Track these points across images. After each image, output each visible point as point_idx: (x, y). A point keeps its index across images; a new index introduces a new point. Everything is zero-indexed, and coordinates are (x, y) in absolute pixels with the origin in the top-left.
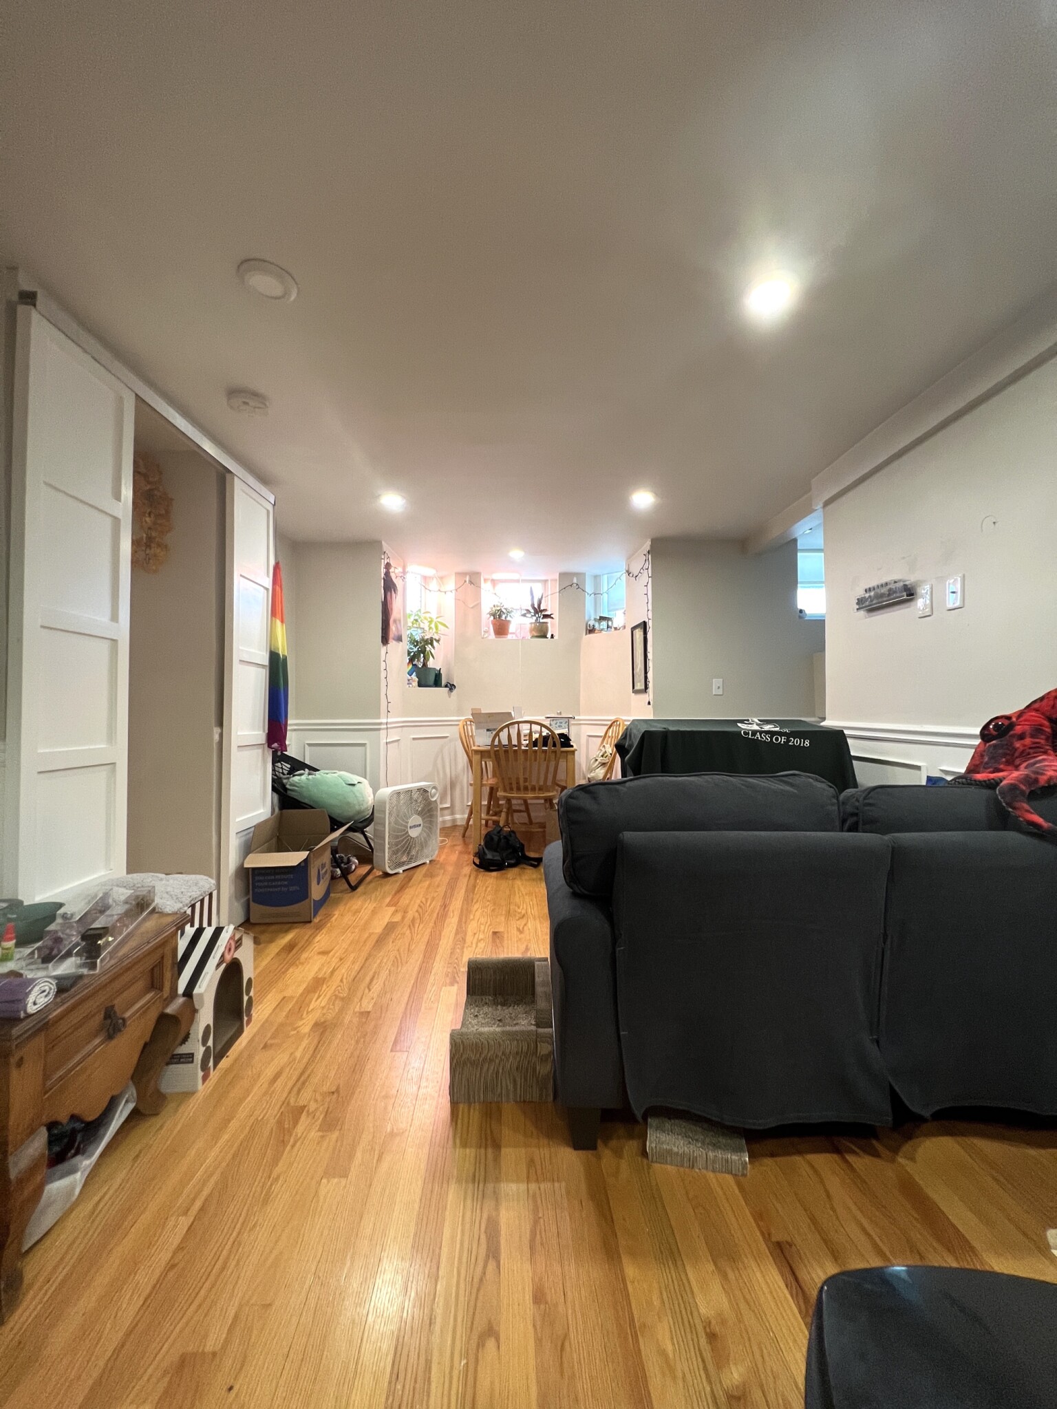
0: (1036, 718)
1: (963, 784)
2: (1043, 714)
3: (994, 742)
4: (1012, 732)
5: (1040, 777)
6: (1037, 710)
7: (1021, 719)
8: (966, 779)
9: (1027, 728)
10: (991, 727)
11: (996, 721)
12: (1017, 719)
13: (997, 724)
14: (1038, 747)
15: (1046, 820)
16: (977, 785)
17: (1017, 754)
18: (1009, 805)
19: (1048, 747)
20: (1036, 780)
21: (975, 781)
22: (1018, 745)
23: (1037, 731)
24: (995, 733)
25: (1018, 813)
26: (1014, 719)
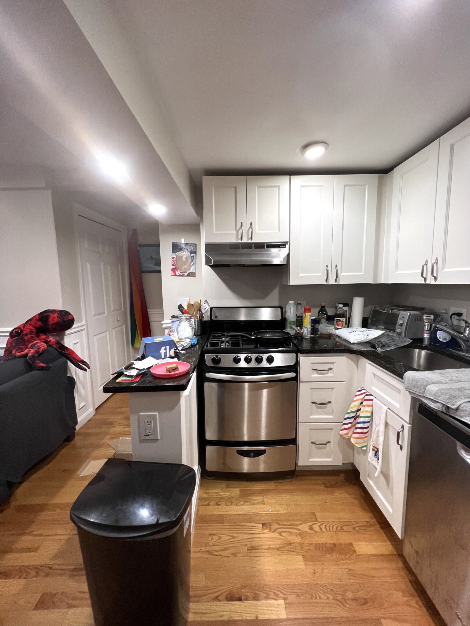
0: (30, 328)
1: (12, 358)
2: (32, 326)
3: (16, 338)
4: (22, 334)
5: (40, 350)
6: (30, 324)
7: (25, 328)
8: (13, 356)
9: (28, 331)
10: (14, 332)
11: (16, 330)
12: (23, 328)
13: (16, 331)
14: (33, 338)
15: (44, 364)
16: (18, 357)
17: (26, 341)
18: (33, 363)
19: (36, 337)
20: (39, 351)
21: (17, 356)
22: (26, 338)
23: (31, 332)
24: (15, 334)
25: (36, 365)
26: (22, 328)
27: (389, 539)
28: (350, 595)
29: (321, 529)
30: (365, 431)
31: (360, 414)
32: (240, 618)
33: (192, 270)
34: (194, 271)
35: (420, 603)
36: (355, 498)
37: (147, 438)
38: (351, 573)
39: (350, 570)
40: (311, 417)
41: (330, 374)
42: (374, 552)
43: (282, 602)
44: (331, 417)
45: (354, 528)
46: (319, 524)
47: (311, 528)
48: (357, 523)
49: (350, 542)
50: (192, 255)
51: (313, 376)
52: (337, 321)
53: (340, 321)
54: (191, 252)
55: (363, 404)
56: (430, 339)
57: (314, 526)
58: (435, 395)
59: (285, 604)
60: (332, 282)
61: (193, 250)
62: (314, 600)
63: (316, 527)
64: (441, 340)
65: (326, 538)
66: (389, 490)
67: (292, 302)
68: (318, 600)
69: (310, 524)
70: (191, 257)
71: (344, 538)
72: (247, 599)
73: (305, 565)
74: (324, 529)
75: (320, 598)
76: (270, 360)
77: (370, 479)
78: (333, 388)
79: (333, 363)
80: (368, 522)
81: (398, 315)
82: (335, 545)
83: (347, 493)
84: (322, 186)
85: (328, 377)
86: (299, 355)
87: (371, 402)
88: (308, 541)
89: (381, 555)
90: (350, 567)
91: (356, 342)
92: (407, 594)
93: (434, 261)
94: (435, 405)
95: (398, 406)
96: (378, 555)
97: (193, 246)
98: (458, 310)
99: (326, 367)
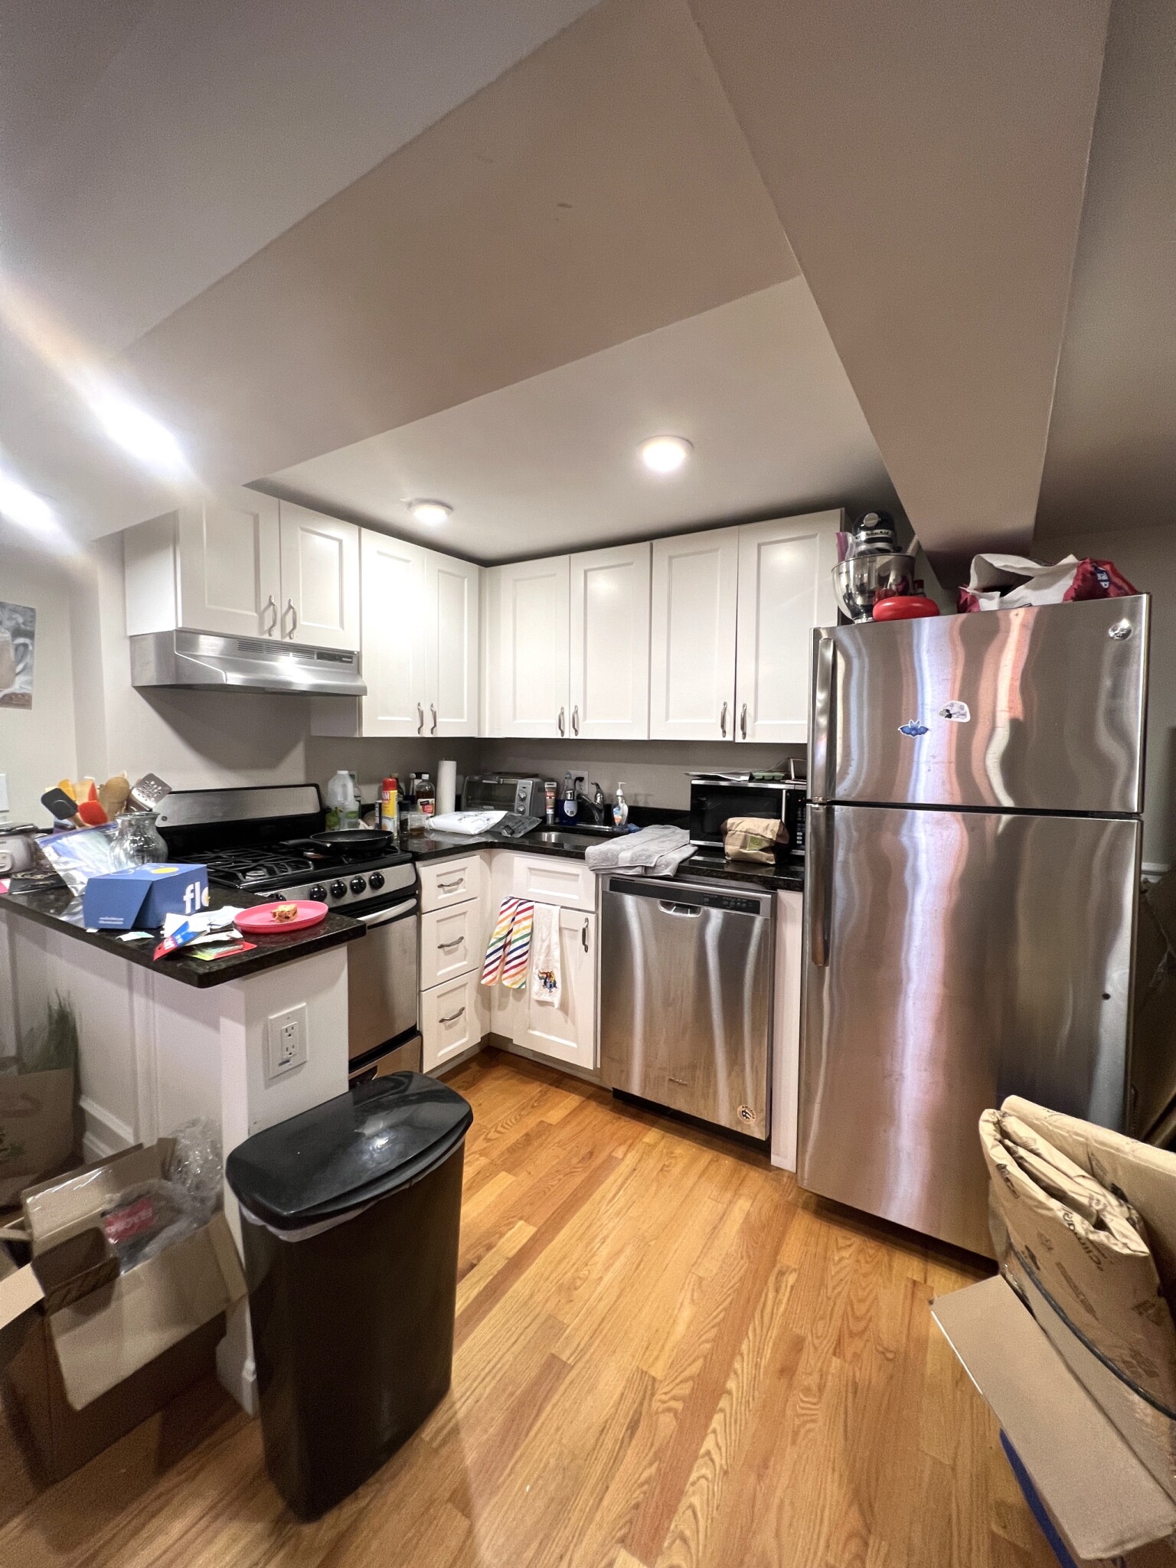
27: (570, 1091)
28: (575, 1161)
29: (499, 1132)
30: (524, 958)
31: (513, 937)
32: (491, 1278)
33: (18, 686)
34: (27, 689)
35: (627, 1119)
36: (510, 1078)
37: (287, 1066)
38: (561, 1145)
39: (559, 1143)
40: (440, 973)
41: (461, 890)
42: (566, 1112)
43: (521, 1223)
44: (465, 963)
45: (533, 1107)
46: (493, 1130)
47: (488, 1140)
48: (531, 1099)
49: (538, 1120)
50: (21, 640)
51: (440, 897)
52: (422, 804)
53: (428, 803)
54: (17, 632)
55: (516, 920)
56: (555, 815)
57: (489, 1136)
58: (632, 860)
59: (525, 1221)
60: (427, 733)
61: (22, 626)
62: (548, 1194)
63: (492, 1135)
64: (568, 814)
65: (514, 1136)
66: (569, 1020)
67: (345, 772)
68: (552, 1189)
69: (483, 1137)
70: (17, 648)
71: (531, 1122)
72: (479, 1258)
73: (514, 1175)
74: (502, 1130)
75: (552, 1186)
76: (378, 883)
77: (534, 1029)
78: (464, 913)
79: (464, 869)
80: (540, 1091)
81: (515, 786)
82: (527, 1135)
83: (497, 1079)
84: (408, 561)
85: (460, 894)
86: (418, 864)
87: (531, 911)
88: (495, 1154)
89: (574, 1110)
90: (557, 1140)
91: (477, 832)
92: (614, 1121)
93: (573, 710)
94: (634, 870)
95: (576, 897)
96: (570, 1114)
97: (23, 615)
98: (580, 774)
99: (455, 878)
